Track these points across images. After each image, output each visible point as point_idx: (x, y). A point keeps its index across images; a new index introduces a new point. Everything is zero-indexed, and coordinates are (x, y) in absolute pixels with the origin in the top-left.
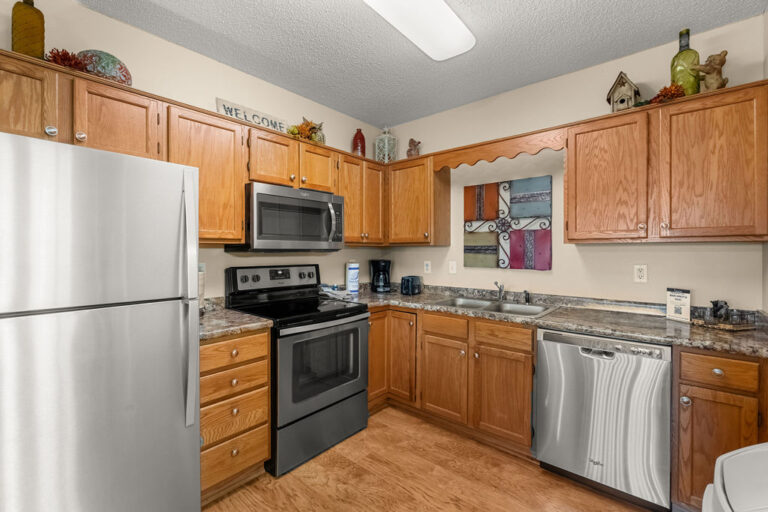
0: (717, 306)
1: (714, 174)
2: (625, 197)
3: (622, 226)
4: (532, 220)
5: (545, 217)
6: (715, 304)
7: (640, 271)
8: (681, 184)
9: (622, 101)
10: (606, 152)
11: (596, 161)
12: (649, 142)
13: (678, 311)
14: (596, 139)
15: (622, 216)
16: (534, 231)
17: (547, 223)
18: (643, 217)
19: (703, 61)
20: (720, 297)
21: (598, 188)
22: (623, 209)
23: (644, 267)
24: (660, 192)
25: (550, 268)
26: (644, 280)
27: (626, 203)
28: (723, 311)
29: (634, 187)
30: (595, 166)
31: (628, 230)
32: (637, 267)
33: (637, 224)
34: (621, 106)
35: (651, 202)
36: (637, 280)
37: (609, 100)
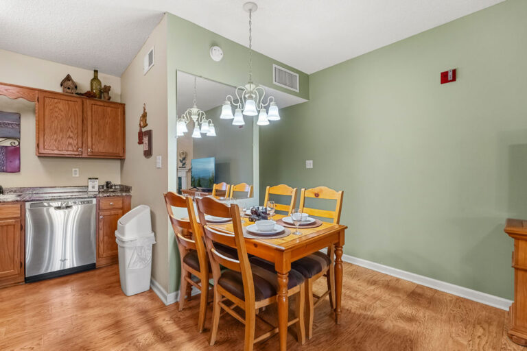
0: (108, 183)
1: (107, 132)
2: (72, 135)
3: (70, 148)
4: (3, 139)
5: (15, 139)
6: (107, 182)
7: (76, 171)
8: (96, 134)
9: (69, 88)
10: (62, 111)
11: (56, 114)
12: (83, 112)
13: (93, 187)
14: (57, 103)
15: (70, 144)
16: (6, 147)
17: (17, 143)
18: (80, 145)
19: (103, 86)
20: (108, 180)
21: (57, 128)
22: (71, 141)
23: (77, 169)
24: (87, 137)
25: (19, 171)
26: (77, 175)
27: (72, 138)
28: (110, 185)
29: (76, 132)
30: (56, 117)
31: (73, 151)
32: (74, 169)
33: (78, 148)
34: (68, 90)
35: (84, 139)
36: (74, 175)
37: (61, 85)
